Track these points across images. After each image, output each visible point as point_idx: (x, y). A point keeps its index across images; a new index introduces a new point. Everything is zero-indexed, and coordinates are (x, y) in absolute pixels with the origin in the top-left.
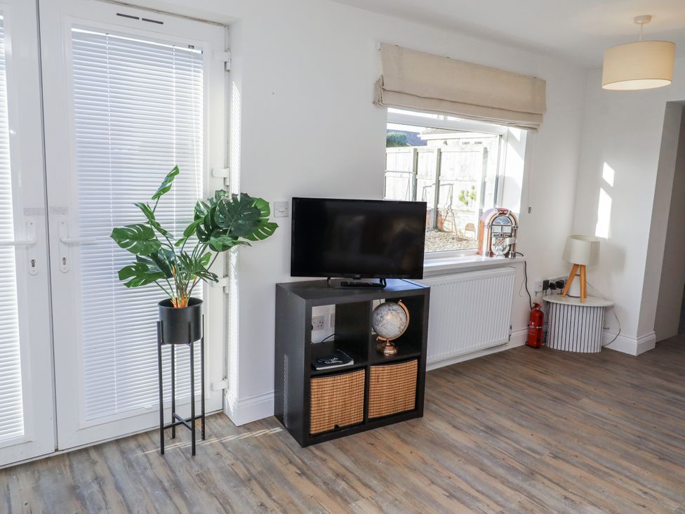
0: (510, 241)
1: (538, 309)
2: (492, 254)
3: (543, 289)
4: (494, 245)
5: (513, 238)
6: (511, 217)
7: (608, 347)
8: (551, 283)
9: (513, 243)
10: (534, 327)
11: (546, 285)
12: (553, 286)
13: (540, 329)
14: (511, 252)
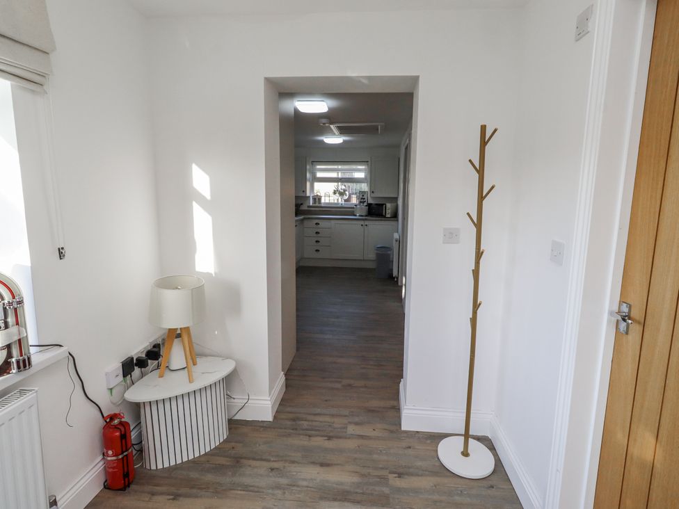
0: (8, 336)
1: (116, 422)
3: (124, 376)
5: (13, 329)
8: (137, 360)
9: (16, 338)
10: (114, 458)
11: (129, 366)
12: (141, 363)
13: (126, 455)
14: (14, 360)
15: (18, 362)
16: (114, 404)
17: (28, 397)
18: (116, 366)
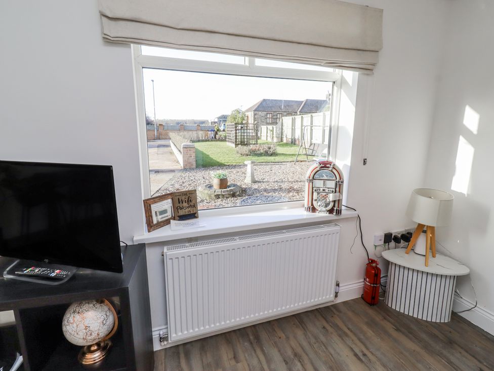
0: (335, 197)
1: (374, 265)
2: (314, 210)
3: (385, 242)
4: (316, 200)
5: (337, 194)
6: (334, 171)
7: (463, 315)
8: (394, 236)
9: (338, 199)
10: (369, 284)
11: (388, 238)
12: (397, 240)
13: (376, 287)
14: (335, 208)
15: (337, 210)
16: (375, 255)
17: (337, 228)
18: (381, 234)
